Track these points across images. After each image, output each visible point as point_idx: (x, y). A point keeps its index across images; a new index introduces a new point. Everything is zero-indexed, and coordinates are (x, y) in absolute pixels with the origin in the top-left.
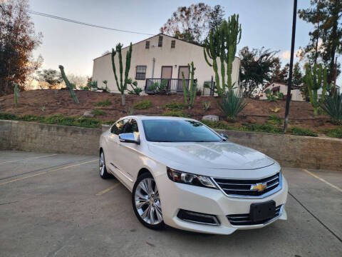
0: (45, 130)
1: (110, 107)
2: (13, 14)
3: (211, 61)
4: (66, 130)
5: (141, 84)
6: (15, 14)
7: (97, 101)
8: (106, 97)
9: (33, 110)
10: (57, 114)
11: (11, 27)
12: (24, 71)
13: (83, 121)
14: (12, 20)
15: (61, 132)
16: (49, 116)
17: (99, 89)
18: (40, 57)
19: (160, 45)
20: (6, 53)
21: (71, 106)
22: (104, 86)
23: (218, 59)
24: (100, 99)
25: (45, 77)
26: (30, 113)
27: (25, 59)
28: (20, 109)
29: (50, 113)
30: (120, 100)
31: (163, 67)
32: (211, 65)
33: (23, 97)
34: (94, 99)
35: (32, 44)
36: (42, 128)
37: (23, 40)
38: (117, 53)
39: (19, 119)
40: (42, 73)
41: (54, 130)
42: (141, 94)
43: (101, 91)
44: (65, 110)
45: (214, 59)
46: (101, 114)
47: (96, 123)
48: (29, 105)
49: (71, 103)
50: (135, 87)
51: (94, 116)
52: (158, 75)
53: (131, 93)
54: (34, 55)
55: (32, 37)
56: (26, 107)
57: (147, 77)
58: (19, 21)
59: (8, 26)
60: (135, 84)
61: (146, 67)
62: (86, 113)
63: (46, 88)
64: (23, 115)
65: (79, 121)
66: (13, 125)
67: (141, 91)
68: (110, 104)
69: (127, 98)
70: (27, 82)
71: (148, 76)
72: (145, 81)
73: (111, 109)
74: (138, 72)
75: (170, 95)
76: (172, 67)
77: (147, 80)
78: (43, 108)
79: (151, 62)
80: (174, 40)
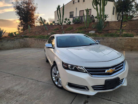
0: (36, 41)
3: (95, 7)
4: (42, 40)
5: (71, 20)
7: (54, 29)
10: (41, 35)
12: (33, 19)
16: (38, 36)
18: (38, 13)
19: (79, 1)
21: (46, 31)
22: (58, 22)
23: (98, 5)
24: (55, 28)
26: (33, 35)
27: (33, 14)
28: (31, 34)
30: (61, 28)
31: (80, 11)
32: (95, 9)
33: (32, 29)
36: (35, 40)
37: (31, 7)
39: (29, 38)
40: (38, 20)
41: (38, 41)
42: (71, 24)
43: (57, 24)
44: (43, 33)
45: (96, 5)
48: (33, 32)
50: (68, 21)
52: (78, 15)
53: (67, 24)
59: (26, 3)
60: (69, 20)
61: (73, 12)
62: (49, 34)
63: (40, 25)
64: (31, 36)
65: (46, 37)
66: (28, 40)
67: (71, 22)
68: (58, 29)
70: (35, 23)
71: (74, 16)
72: (72, 18)
73: (58, 32)
74: (71, 14)
75: (81, 23)
76: (84, 10)
77: (73, 18)
78: (37, 33)
79: (75, 9)
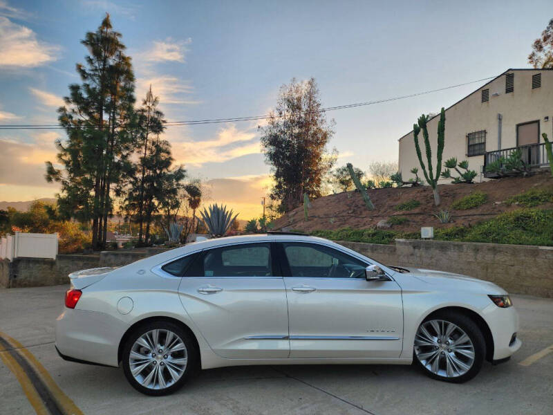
1: (417, 210)
2: (303, 106)
5: (476, 164)
6: (304, 108)
7: (399, 203)
8: (413, 193)
9: (322, 223)
10: (347, 227)
11: (302, 123)
12: (318, 172)
13: (374, 235)
14: (303, 115)
16: (337, 230)
17: (407, 183)
18: (335, 150)
19: (510, 90)
20: (298, 155)
22: (413, 177)
24: (405, 199)
25: (338, 177)
27: (318, 156)
28: (310, 222)
29: (339, 226)
30: (432, 198)
31: (518, 126)
33: (313, 208)
34: (395, 200)
35: (325, 136)
40: (335, 173)
42: (476, 180)
43: (410, 185)
44: (357, 219)
46: (401, 223)
47: (390, 236)
48: (319, 217)
49: (365, 210)
50: (463, 171)
51: (391, 226)
52: (510, 142)
53: (457, 181)
54: (326, 154)
55: (324, 127)
56: (315, 219)
57: (488, 150)
58: (309, 112)
59: (298, 122)
60: (464, 165)
61: (485, 132)
62: (380, 223)
63: (339, 191)
64: (311, 231)
65: (369, 235)
67: (474, 175)
68: (417, 205)
69: (447, 192)
70: (323, 185)
71: (491, 146)
72: (482, 158)
73: (418, 214)
74: (471, 143)
75: (530, 175)
76: (538, 122)
77: (486, 155)
78: (332, 220)
79: (495, 122)
80: (537, 72)
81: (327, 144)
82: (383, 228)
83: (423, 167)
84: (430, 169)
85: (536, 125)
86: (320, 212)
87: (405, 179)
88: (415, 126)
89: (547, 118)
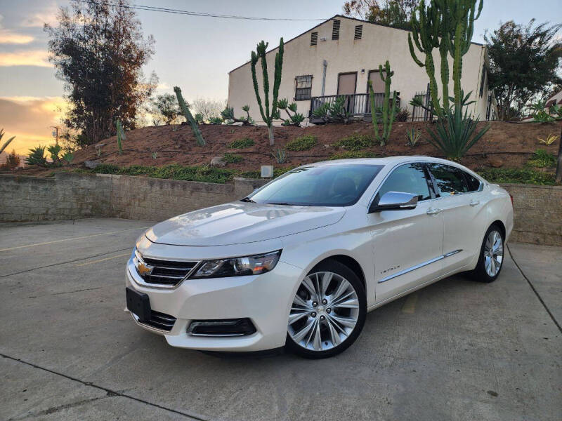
0: (156, 188)
1: (251, 150)
2: (110, 10)
3: (422, 57)
4: (184, 187)
5: (303, 108)
6: (113, 12)
7: (232, 140)
8: (246, 132)
9: (142, 158)
10: (174, 163)
11: (110, 32)
12: (132, 100)
13: (208, 173)
14: (110, 21)
15: (178, 190)
16: (162, 167)
17: (236, 121)
19: (335, 37)
20: (106, 73)
21: (194, 150)
22: (244, 115)
23: (436, 52)
25: (160, 107)
26: (137, 163)
27: (132, 80)
28: (125, 157)
29: (164, 163)
30: (266, 137)
31: (340, 75)
32: (421, 65)
33: (129, 140)
34: (228, 138)
35: (141, 55)
36: (152, 184)
37: (128, 50)
38: (260, 59)
39: (123, 173)
40: (156, 101)
41: (167, 188)
42: (303, 124)
43: (241, 123)
44: (185, 156)
45: (428, 51)
46: (236, 162)
47: (227, 175)
48: (137, 150)
49: (195, 145)
50: (293, 114)
51: (226, 165)
52: (331, 90)
53: (287, 123)
54: (144, 74)
55: (140, 44)
56: (133, 153)
57: (313, 95)
58: (120, 20)
59: (105, 31)
60: (293, 108)
61: (311, 77)
62: (214, 161)
63: (163, 123)
64: (127, 167)
65: (203, 173)
66: (114, 181)
67: (302, 119)
68: (252, 144)
69: (279, 134)
70: (138, 116)
71: (316, 92)
72: (309, 102)
73: (252, 153)
74: (298, 87)
75: (350, 122)
77: (313, 99)
78: (156, 155)
79: (320, 68)
80: (359, 23)
81: (143, 66)
82: (217, 166)
83: (259, 102)
84: (267, 105)
85: (354, 75)
86: (140, 145)
87: (237, 116)
88: (253, 53)
89: (363, 71)
